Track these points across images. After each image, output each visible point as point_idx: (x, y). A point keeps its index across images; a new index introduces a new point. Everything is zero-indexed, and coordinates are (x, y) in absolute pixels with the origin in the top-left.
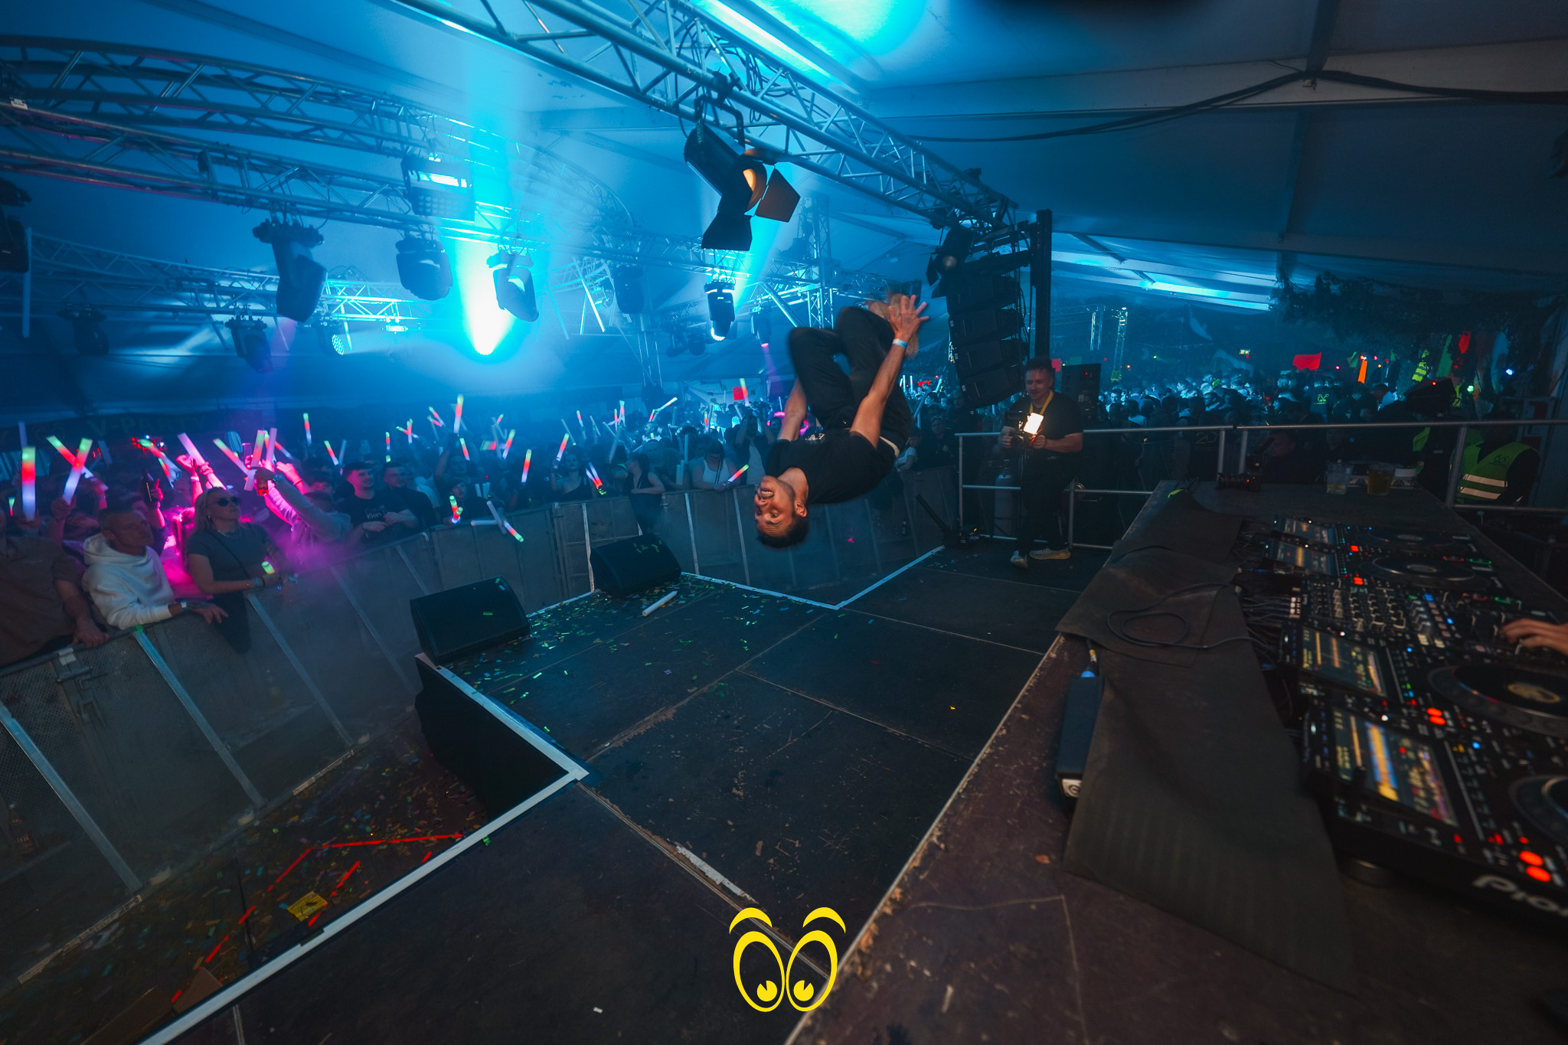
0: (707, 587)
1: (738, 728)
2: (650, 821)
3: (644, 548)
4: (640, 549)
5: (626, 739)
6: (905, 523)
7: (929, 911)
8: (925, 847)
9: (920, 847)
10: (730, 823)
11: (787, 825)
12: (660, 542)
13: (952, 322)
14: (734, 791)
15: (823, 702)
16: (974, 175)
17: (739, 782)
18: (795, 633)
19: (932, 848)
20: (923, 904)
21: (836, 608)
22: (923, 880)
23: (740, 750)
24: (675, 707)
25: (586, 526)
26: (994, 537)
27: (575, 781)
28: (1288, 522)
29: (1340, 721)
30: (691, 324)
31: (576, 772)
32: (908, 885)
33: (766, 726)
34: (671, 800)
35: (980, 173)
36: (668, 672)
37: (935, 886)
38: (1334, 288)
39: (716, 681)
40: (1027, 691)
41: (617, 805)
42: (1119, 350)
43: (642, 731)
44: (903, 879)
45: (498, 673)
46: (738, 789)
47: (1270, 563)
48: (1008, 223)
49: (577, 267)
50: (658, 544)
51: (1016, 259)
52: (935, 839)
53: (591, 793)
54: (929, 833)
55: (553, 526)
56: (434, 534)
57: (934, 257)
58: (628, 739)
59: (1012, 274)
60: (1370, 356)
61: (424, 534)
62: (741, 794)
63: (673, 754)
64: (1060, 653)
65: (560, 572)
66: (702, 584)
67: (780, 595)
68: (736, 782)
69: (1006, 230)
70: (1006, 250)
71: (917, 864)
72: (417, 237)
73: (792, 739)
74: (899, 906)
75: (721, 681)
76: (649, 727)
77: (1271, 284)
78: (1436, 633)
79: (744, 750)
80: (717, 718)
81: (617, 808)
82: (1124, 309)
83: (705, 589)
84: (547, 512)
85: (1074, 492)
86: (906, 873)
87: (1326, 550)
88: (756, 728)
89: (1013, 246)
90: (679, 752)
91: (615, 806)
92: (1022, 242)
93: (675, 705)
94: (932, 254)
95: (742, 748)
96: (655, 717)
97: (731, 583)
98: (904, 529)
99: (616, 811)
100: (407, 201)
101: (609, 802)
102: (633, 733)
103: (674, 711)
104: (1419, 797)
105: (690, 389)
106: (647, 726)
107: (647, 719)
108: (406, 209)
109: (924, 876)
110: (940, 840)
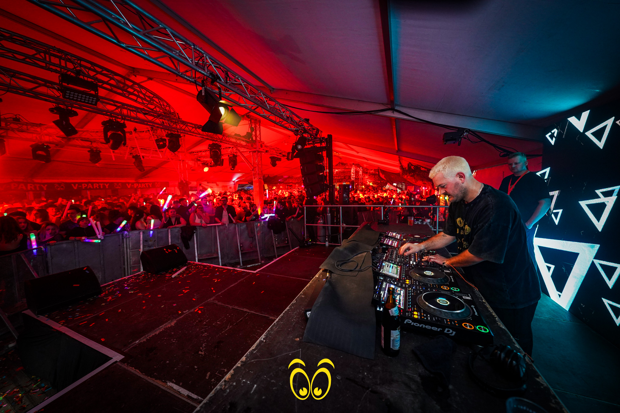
0: (200, 267)
1: (205, 325)
2: (155, 374)
3: (169, 251)
4: (168, 251)
5: (148, 338)
6: (287, 239)
7: (254, 362)
8: (258, 342)
9: (256, 342)
10: (196, 367)
11: (222, 363)
12: (178, 248)
13: (301, 167)
14: (200, 353)
15: (245, 310)
16: (307, 120)
17: (203, 348)
18: (236, 283)
19: (261, 342)
20: (253, 361)
21: (255, 272)
22: (255, 353)
23: (205, 334)
24: (176, 320)
25: (141, 242)
26: (317, 243)
27: (116, 362)
28: (390, 233)
29: (384, 285)
30: (204, 159)
31: (117, 357)
32: (249, 356)
33: (219, 323)
34: (167, 362)
35: (309, 120)
36: (175, 305)
37: (258, 354)
38: (412, 167)
39: (198, 307)
40: (306, 288)
41: (138, 370)
42: (360, 181)
43: (157, 333)
44: (248, 354)
45: (78, 315)
46: (202, 352)
47: (382, 244)
48: (319, 137)
49: (150, 130)
50: (176, 249)
51: (322, 149)
52: (262, 339)
53: (125, 366)
54: (261, 338)
55: (123, 242)
56: (48, 247)
57: (294, 145)
58: (149, 338)
59: (321, 153)
60: (425, 188)
61: (42, 247)
62: (203, 353)
63: (172, 341)
64: (319, 276)
65: (124, 264)
66: (197, 266)
67: (232, 268)
68: (201, 348)
69: (318, 139)
70: (318, 145)
71: (253, 348)
72: (62, 107)
73: (230, 326)
74: (244, 363)
75: (200, 306)
76: (161, 330)
77: (397, 164)
78: (415, 261)
79: (207, 334)
80: (196, 322)
81: (138, 371)
82: (361, 168)
83: (198, 268)
84: (121, 236)
85: (342, 227)
86: (249, 352)
87: (397, 240)
88: (214, 324)
89: (321, 144)
90: (175, 340)
91: (137, 370)
92: (323, 144)
93: (176, 319)
94: (294, 143)
95: (206, 333)
96: (165, 326)
97: (211, 265)
98: (286, 241)
99: (137, 372)
100: (59, 92)
101: (134, 369)
102: (152, 334)
103: (175, 322)
104: (397, 302)
105: (202, 185)
106: (160, 330)
107: (160, 327)
108: (59, 95)
109: (255, 351)
110: (264, 339)
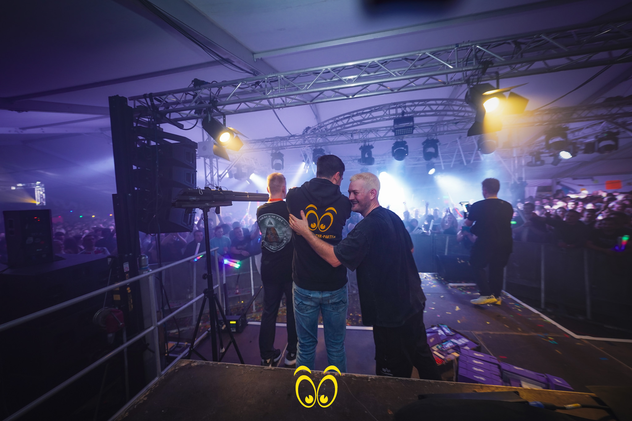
20: (344, 382)
52: (370, 377)
86: (351, 375)
109: (354, 379)
110: (371, 379)
